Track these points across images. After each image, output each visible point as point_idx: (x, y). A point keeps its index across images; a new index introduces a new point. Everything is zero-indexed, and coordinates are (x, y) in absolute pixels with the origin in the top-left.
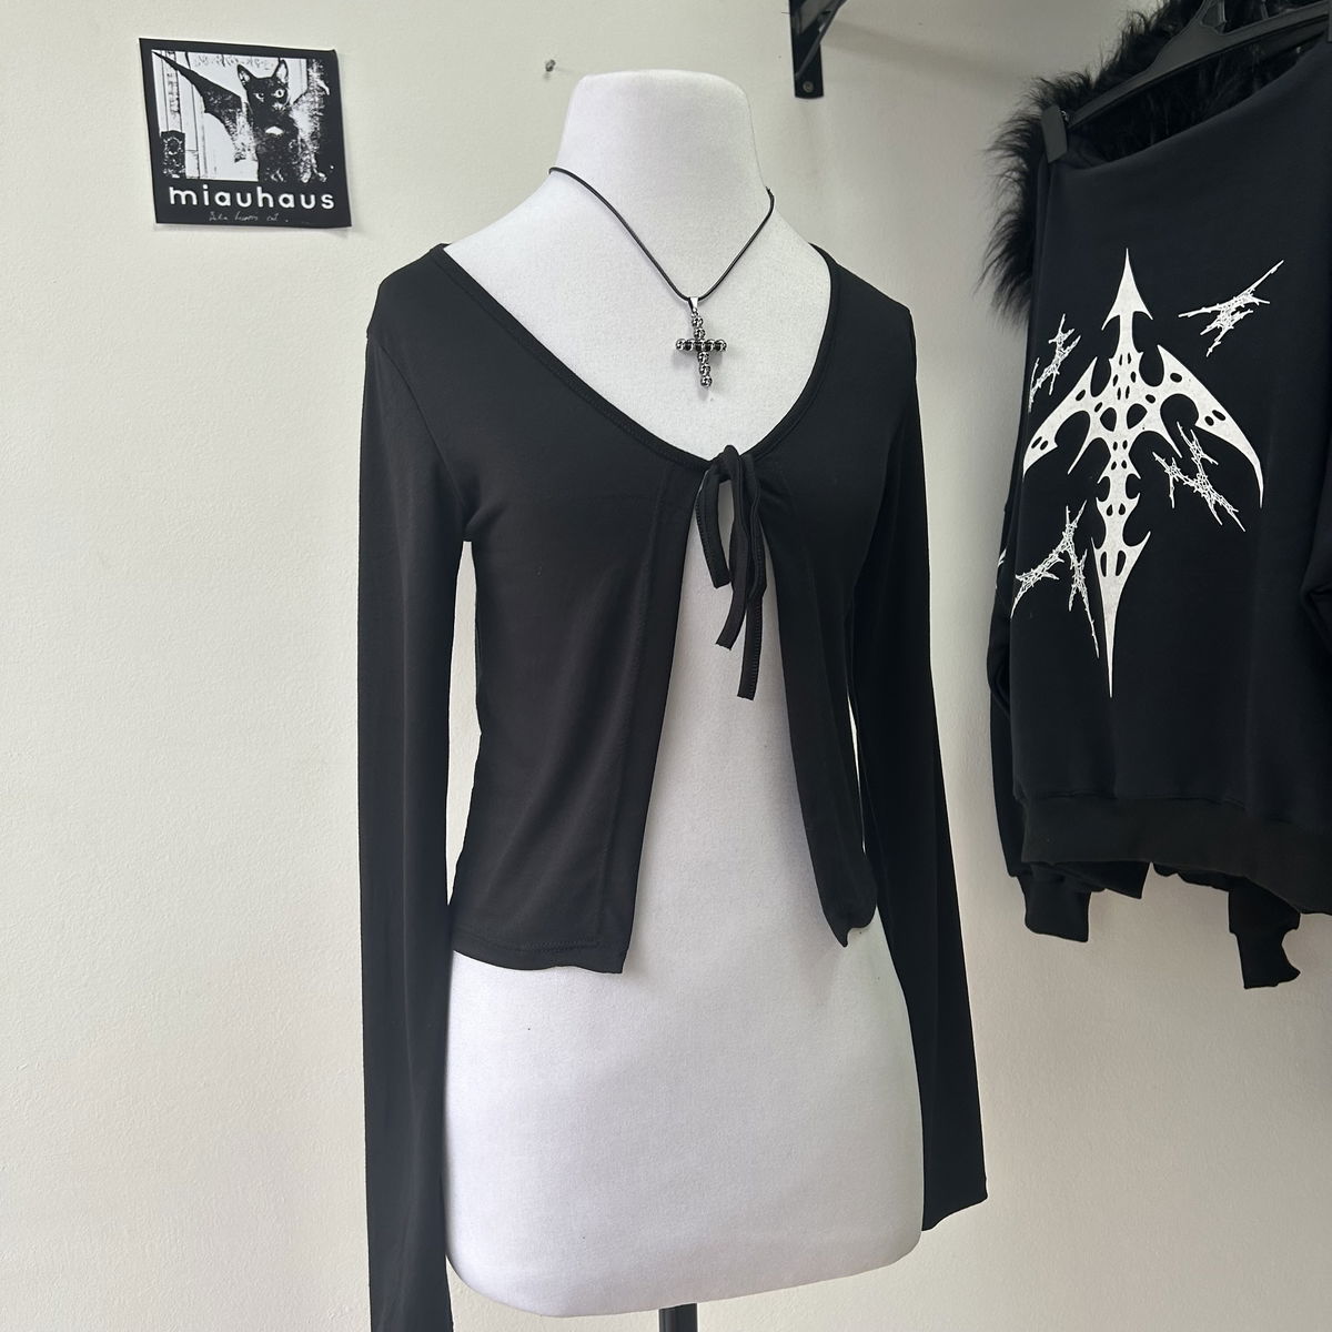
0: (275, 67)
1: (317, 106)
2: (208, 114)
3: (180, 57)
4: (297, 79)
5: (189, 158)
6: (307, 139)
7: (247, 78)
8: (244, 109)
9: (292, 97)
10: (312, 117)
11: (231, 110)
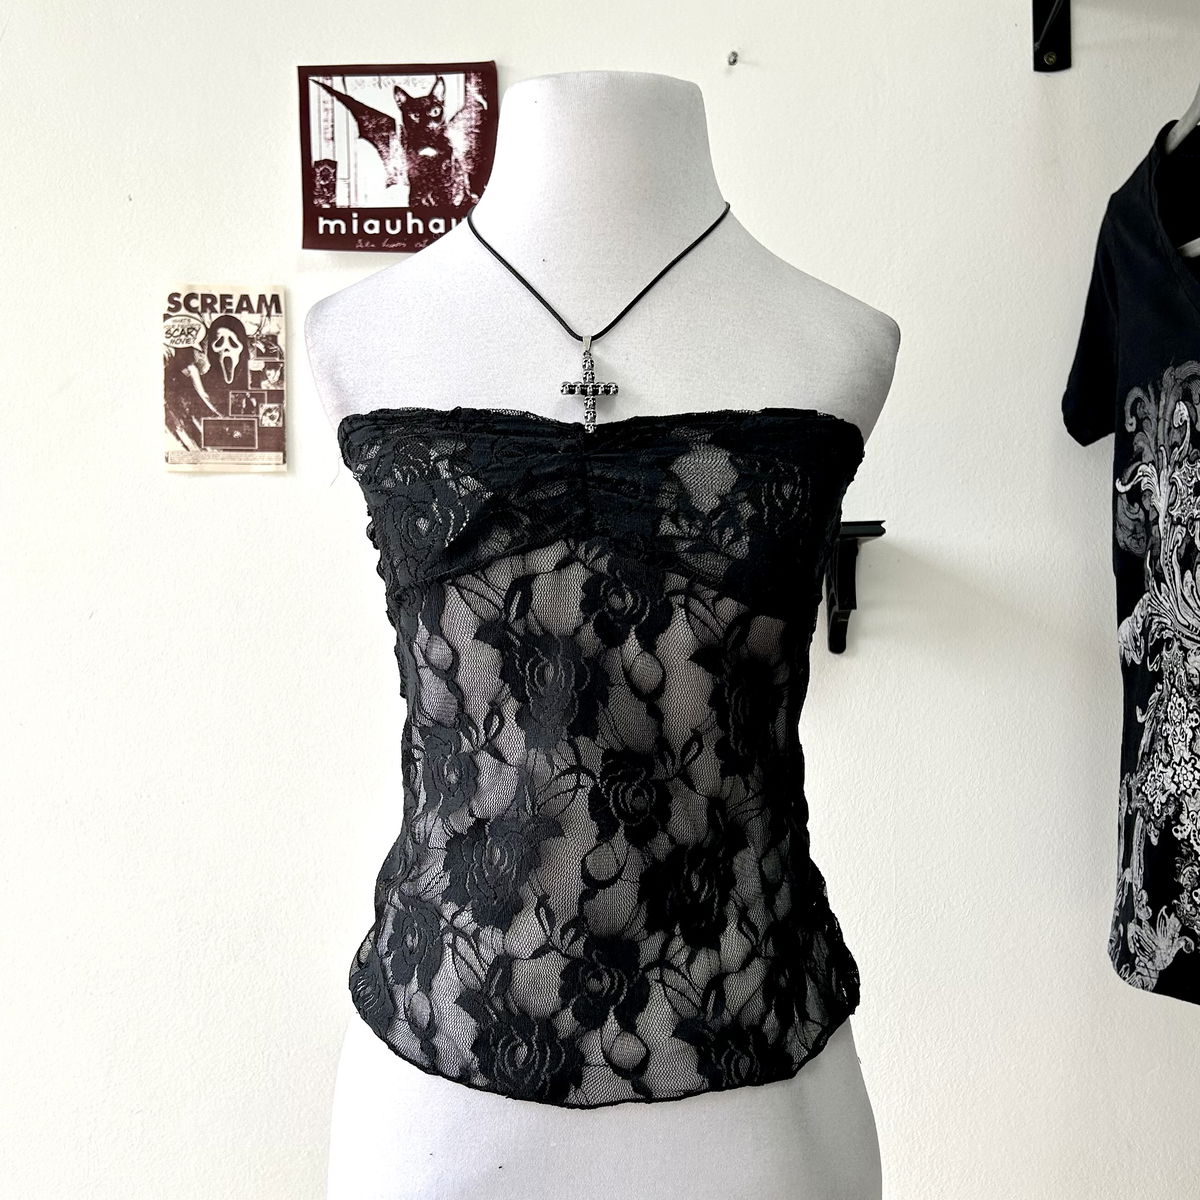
0: (432, 86)
1: (473, 123)
2: (364, 142)
3: (336, 83)
4: (456, 94)
5: (341, 187)
6: (461, 158)
7: (403, 98)
8: (399, 131)
9: (447, 116)
10: (467, 134)
11: (385, 134)
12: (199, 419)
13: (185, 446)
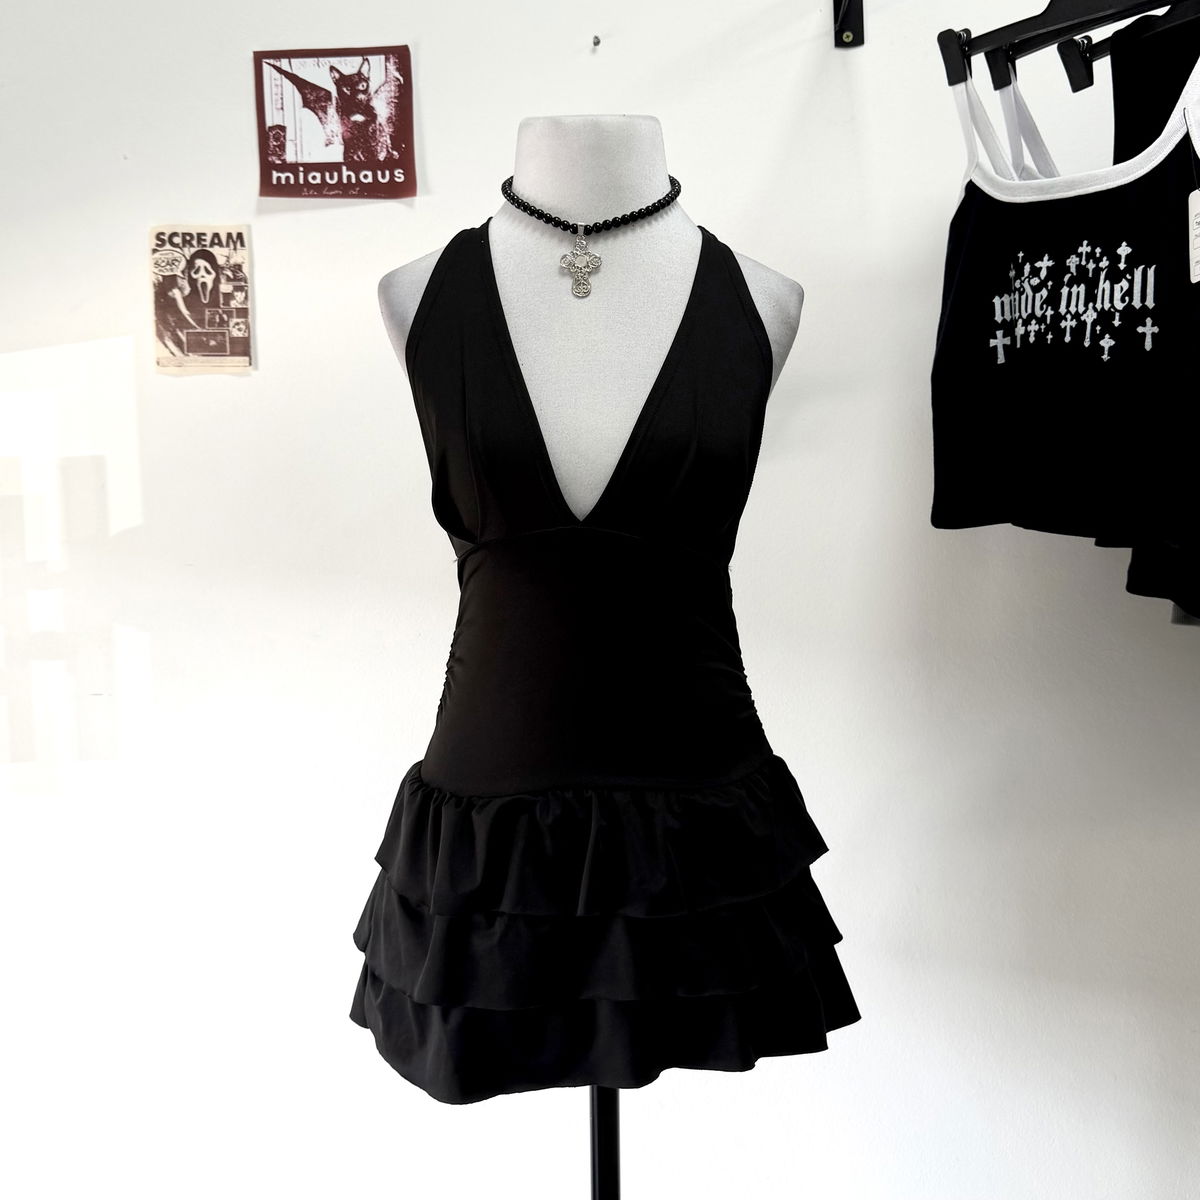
0: (360, 65)
1: (393, 94)
2: (306, 109)
3: (284, 64)
4: (378, 73)
5: (289, 147)
6: (384, 123)
7: (337, 76)
8: (334, 101)
9: (372, 89)
10: (388, 104)
11: (323, 104)
12: (182, 331)
13: (172, 353)
